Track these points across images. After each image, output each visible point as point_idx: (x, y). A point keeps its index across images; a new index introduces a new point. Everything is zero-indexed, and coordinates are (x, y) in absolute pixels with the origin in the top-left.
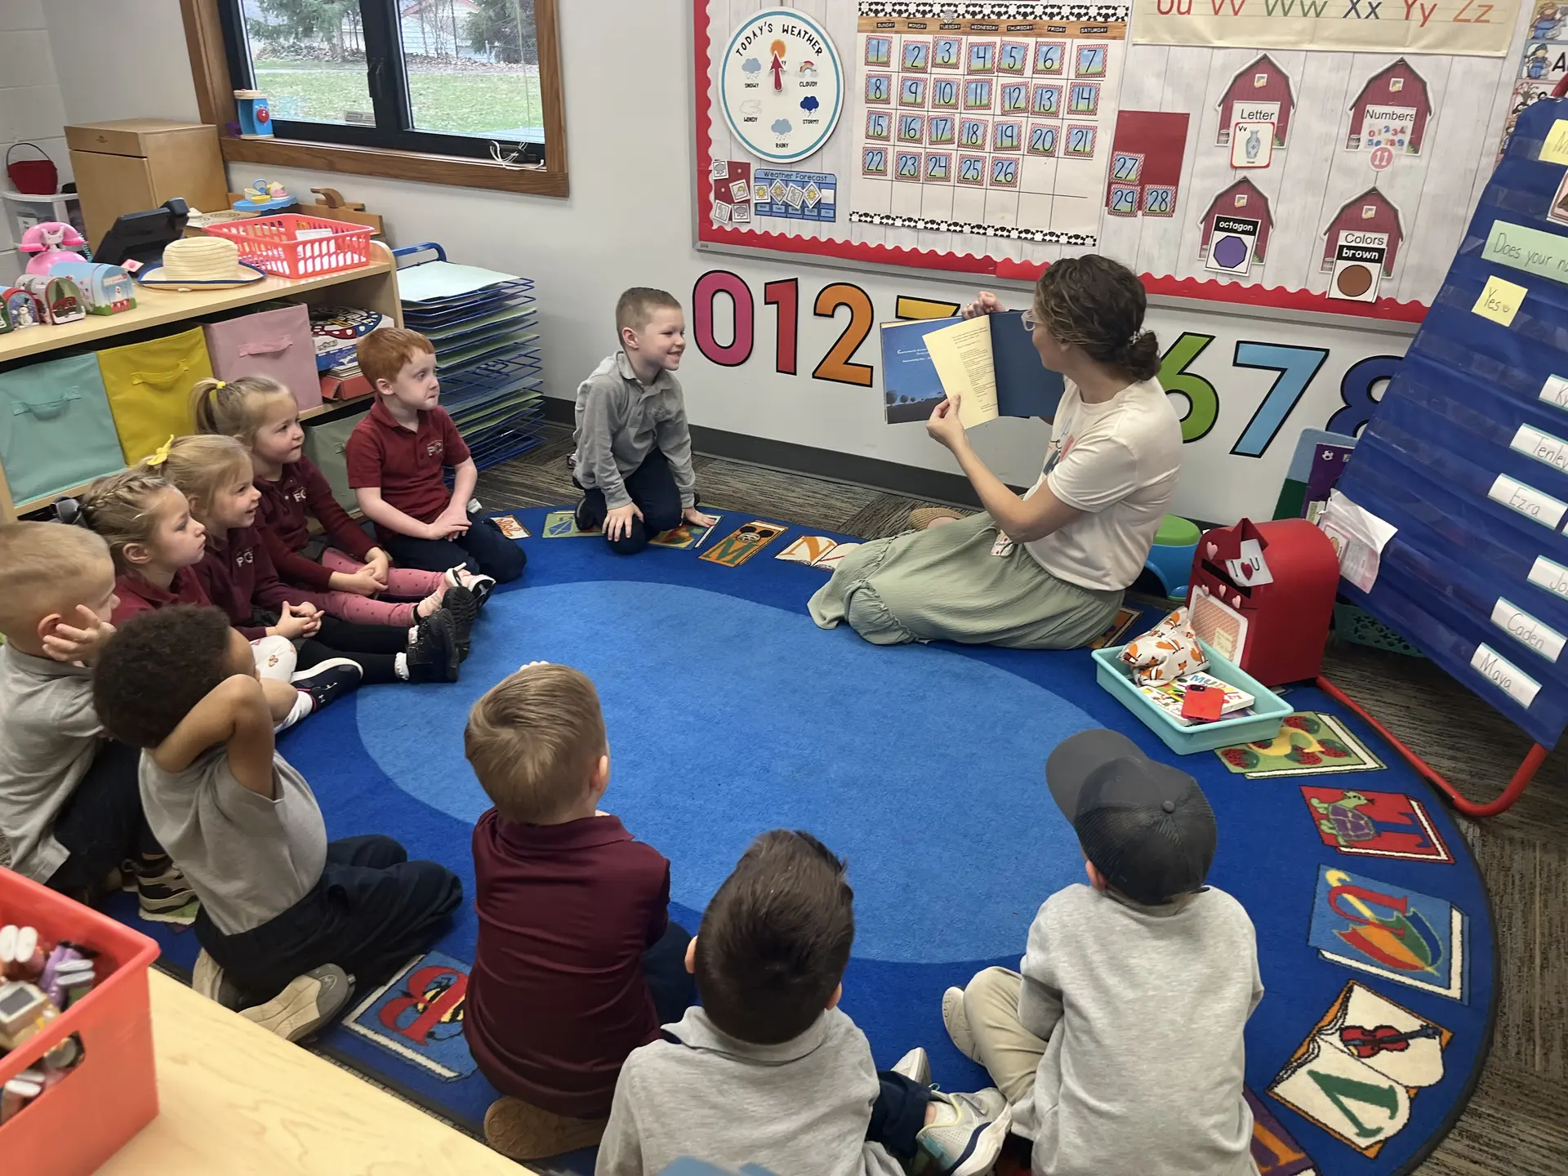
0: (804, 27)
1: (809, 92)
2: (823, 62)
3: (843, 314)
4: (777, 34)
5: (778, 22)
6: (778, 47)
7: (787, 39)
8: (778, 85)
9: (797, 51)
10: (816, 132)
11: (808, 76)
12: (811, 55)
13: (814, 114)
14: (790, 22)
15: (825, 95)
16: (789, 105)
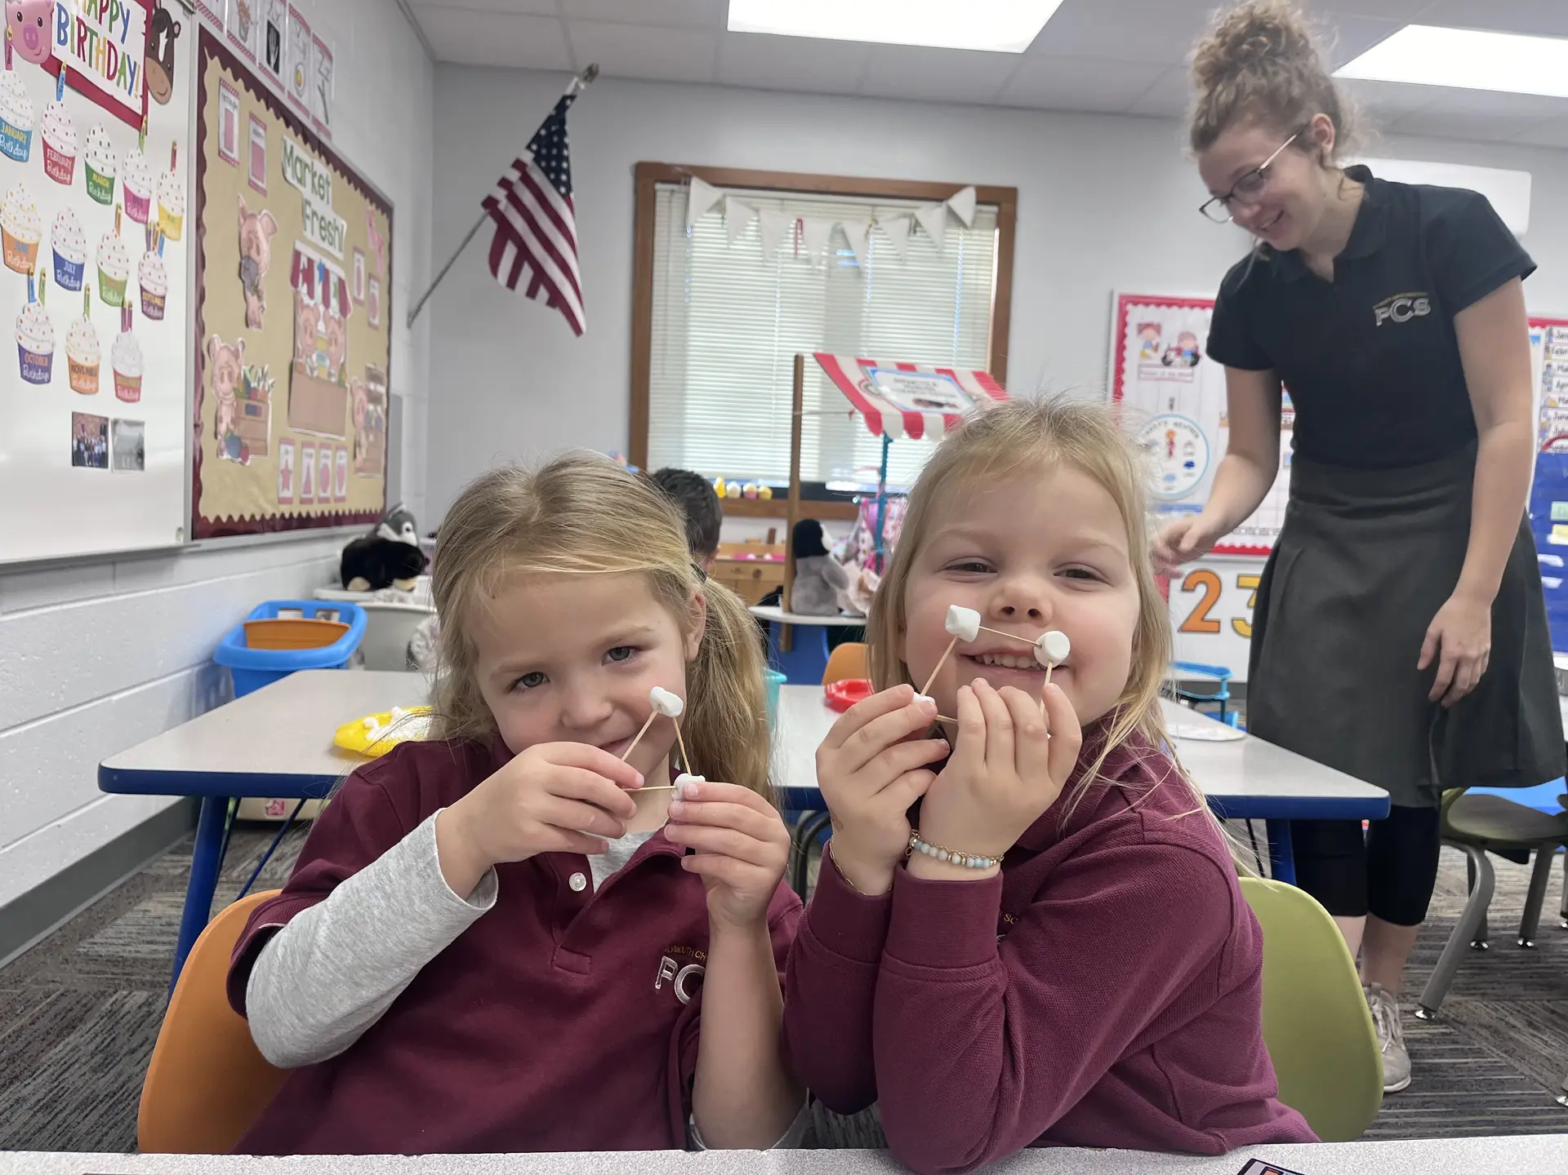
0: (1187, 423)
1: (1189, 459)
2: (1200, 443)
3: (1201, 590)
4: (1171, 427)
5: (1171, 421)
6: (1170, 435)
7: (1176, 430)
8: (1171, 453)
9: (1182, 437)
10: (1191, 481)
11: (1189, 450)
12: (1190, 437)
13: (1192, 470)
14: (1179, 420)
15: (1199, 459)
16: (1176, 465)
